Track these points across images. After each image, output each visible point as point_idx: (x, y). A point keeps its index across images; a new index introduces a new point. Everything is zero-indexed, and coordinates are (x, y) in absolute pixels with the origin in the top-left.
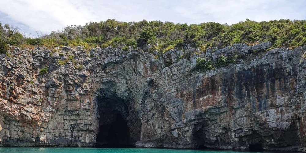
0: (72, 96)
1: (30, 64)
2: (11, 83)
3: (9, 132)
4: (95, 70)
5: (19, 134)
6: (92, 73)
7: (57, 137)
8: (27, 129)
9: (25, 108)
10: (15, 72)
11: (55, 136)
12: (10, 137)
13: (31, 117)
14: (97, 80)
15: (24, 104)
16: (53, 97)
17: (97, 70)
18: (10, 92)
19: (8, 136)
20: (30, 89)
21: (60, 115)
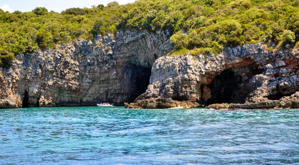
0: (103, 70)
1: (73, 52)
2: (61, 67)
3: (63, 98)
4: (119, 49)
5: (69, 99)
6: (117, 52)
7: (95, 99)
8: (74, 95)
9: (70, 82)
10: (63, 60)
11: (94, 99)
12: (64, 101)
13: (75, 87)
14: (122, 56)
15: (70, 79)
16: (89, 72)
17: (120, 49)
18: (60, 73)
19: (62, 101)
20: (74, 69)
21: (97, 84)
